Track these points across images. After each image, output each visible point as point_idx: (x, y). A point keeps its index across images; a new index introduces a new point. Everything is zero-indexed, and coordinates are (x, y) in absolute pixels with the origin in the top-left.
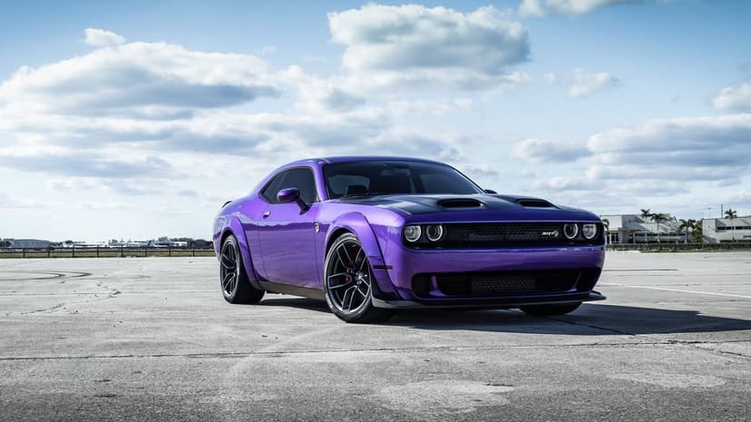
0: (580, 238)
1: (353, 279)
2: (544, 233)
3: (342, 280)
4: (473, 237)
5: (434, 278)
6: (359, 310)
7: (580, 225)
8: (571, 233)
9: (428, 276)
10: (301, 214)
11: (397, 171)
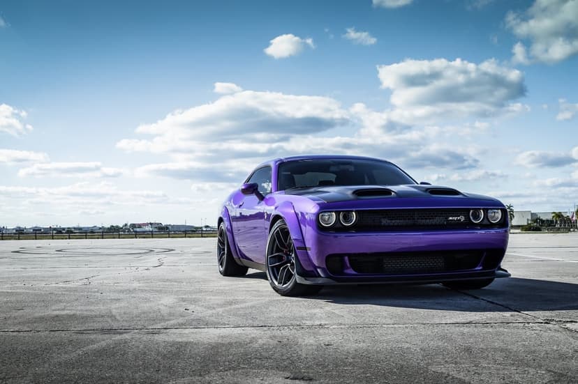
0: (486, 222)
1: (288, 258)
2: (451, 218)
3: (279, 258)
4: (385, 222)
5: (346, 258)
6: (289, 285)
7: (486, 211)
8: (477, 217)
9: (342, 256)
10: (259, 203)
11: (342, 167)
